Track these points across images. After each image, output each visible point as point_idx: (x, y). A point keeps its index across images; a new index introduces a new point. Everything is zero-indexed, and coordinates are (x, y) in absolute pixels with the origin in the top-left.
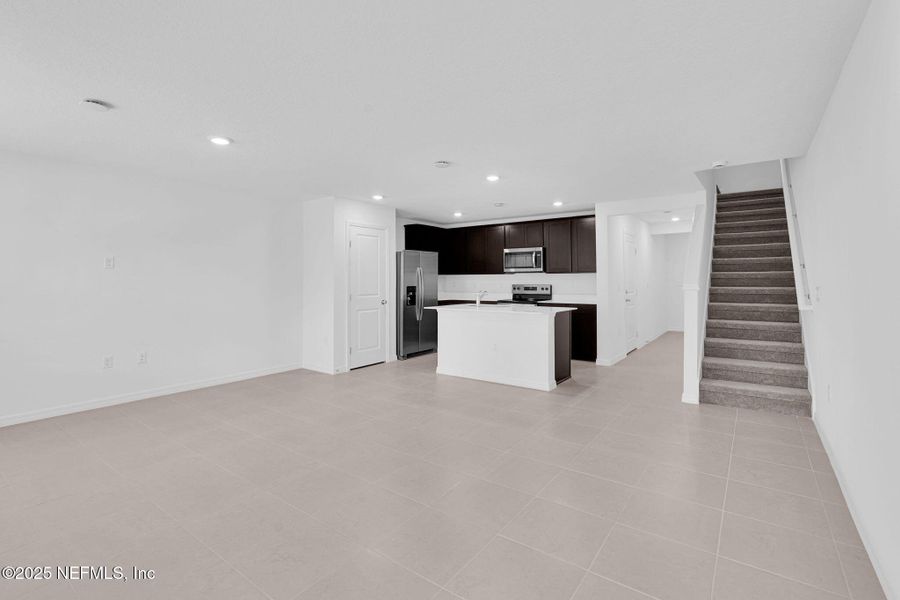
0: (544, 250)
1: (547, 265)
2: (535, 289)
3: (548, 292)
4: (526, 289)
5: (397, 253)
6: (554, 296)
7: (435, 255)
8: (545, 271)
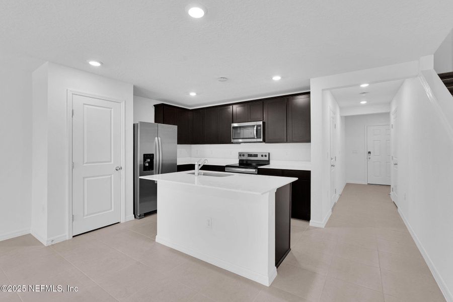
0: (264, 123)
1: (266, 137)
2: (256, 156)
3: (267, 159)
4: (250, 155)
5: (134, 124)
6: (271, 162)
7: (175, 128)
8: (264, 141)
